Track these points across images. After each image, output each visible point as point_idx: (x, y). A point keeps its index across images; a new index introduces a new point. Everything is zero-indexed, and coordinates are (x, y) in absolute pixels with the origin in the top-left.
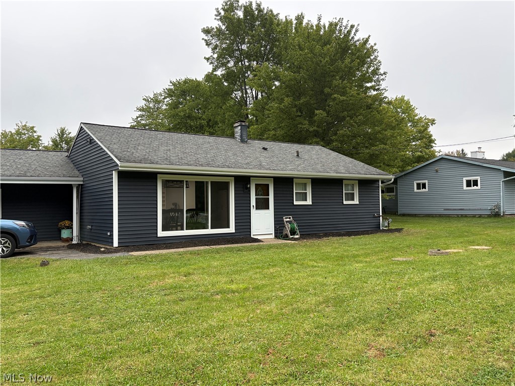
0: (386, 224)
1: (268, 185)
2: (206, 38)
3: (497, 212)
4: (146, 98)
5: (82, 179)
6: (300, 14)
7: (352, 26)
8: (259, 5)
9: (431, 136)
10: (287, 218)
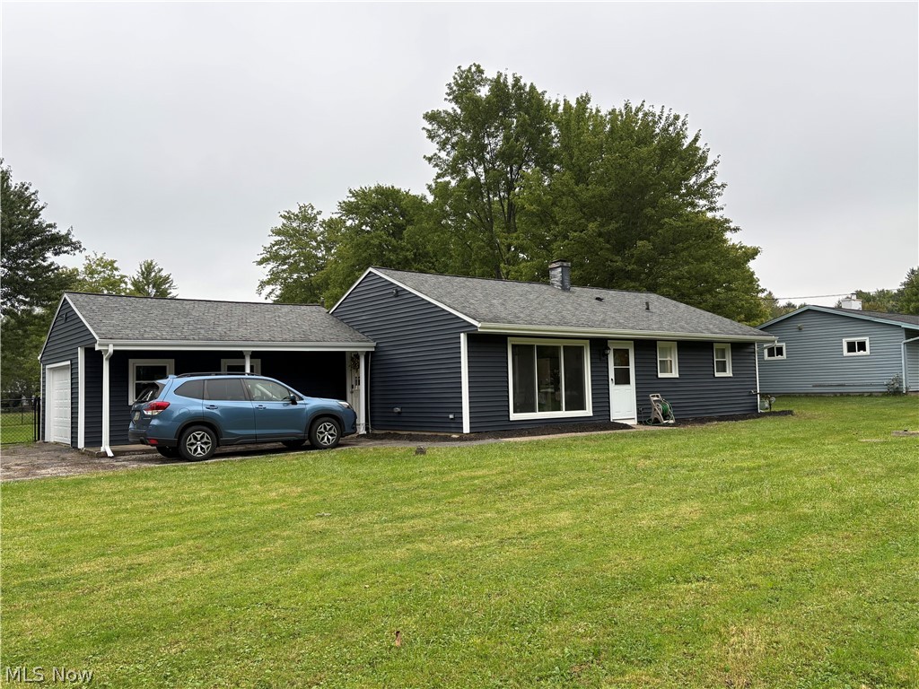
0: (767, 405)
1: (627, 351)
2: (430, 127)
3: (897, 388)
4: (286, 214)
5: (374, 344)
6: (584, 95)
7: (677, 118)
8: (517, 80)
9: (753, 273)
10: (654, 396)
